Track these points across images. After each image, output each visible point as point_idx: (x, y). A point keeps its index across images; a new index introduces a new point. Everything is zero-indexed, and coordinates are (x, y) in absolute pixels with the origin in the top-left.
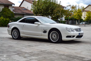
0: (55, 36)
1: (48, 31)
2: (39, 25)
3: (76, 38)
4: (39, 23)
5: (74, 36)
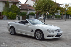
0: (39, 35)
1: (34, 31)
2: (28, 26)
4: (29, 24)
5: (53, 36)
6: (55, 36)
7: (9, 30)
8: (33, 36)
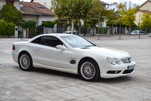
0: (88, 70)
1: (78, 61)
2: (63, 50)
3: (123, 73)
4: (64, 47)
5: (119, 72)
6: (122, 72)
7: (17, 60)
8: (75, 71)
